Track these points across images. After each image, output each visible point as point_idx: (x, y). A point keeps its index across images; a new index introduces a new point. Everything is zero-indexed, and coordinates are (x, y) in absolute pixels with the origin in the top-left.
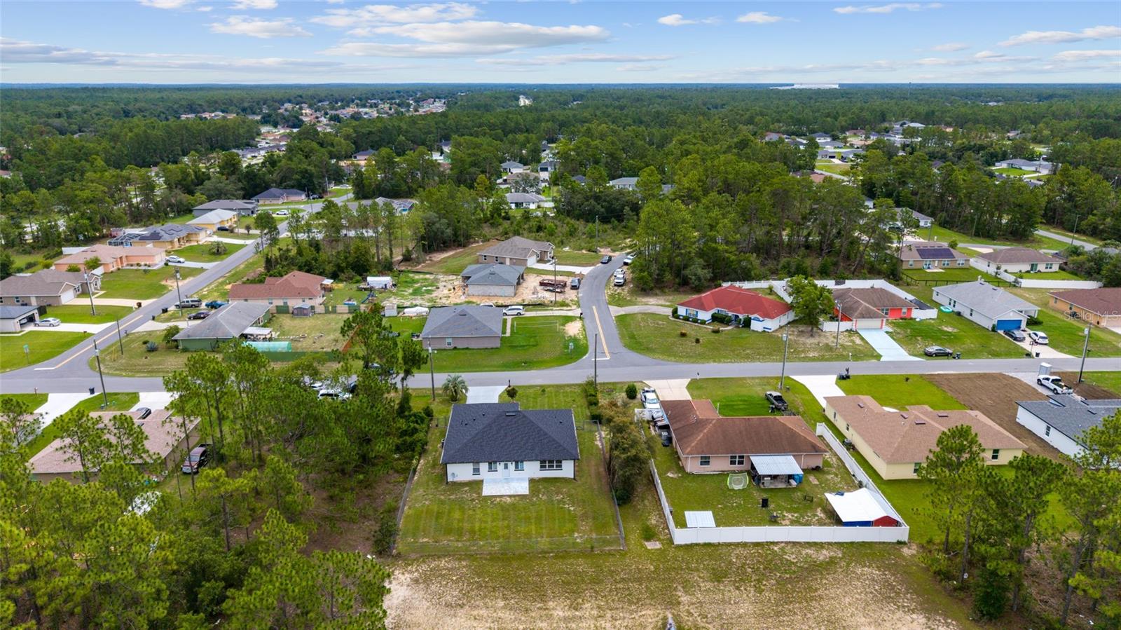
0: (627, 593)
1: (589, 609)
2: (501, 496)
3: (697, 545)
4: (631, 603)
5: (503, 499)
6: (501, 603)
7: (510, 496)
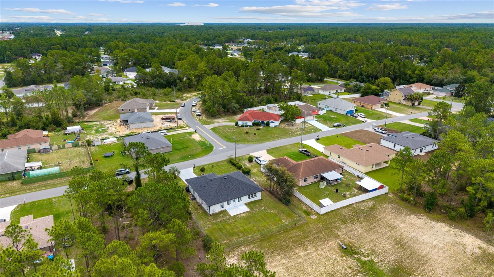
0: (320, 238)
1: (311, 249)
2: (239, 214)
3: (328, 212)
4: (324, 241)
5: (241, 215)
6: (279, 258)
7: (243, 213)
